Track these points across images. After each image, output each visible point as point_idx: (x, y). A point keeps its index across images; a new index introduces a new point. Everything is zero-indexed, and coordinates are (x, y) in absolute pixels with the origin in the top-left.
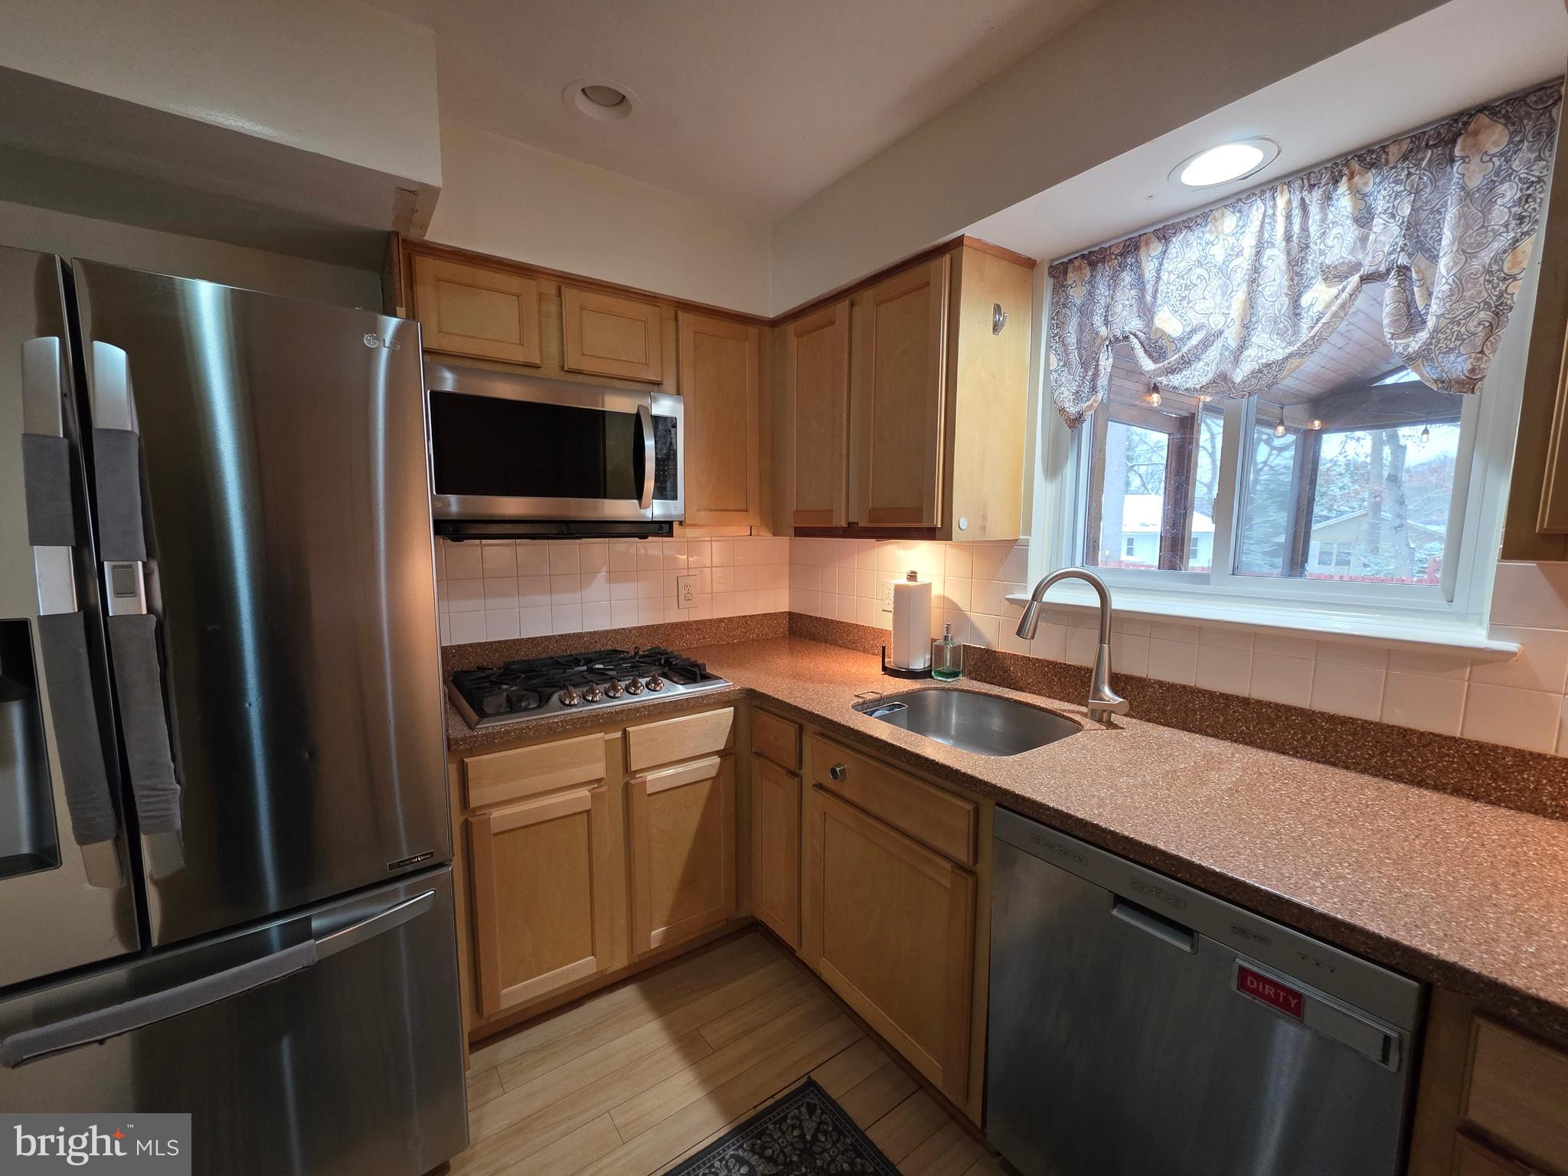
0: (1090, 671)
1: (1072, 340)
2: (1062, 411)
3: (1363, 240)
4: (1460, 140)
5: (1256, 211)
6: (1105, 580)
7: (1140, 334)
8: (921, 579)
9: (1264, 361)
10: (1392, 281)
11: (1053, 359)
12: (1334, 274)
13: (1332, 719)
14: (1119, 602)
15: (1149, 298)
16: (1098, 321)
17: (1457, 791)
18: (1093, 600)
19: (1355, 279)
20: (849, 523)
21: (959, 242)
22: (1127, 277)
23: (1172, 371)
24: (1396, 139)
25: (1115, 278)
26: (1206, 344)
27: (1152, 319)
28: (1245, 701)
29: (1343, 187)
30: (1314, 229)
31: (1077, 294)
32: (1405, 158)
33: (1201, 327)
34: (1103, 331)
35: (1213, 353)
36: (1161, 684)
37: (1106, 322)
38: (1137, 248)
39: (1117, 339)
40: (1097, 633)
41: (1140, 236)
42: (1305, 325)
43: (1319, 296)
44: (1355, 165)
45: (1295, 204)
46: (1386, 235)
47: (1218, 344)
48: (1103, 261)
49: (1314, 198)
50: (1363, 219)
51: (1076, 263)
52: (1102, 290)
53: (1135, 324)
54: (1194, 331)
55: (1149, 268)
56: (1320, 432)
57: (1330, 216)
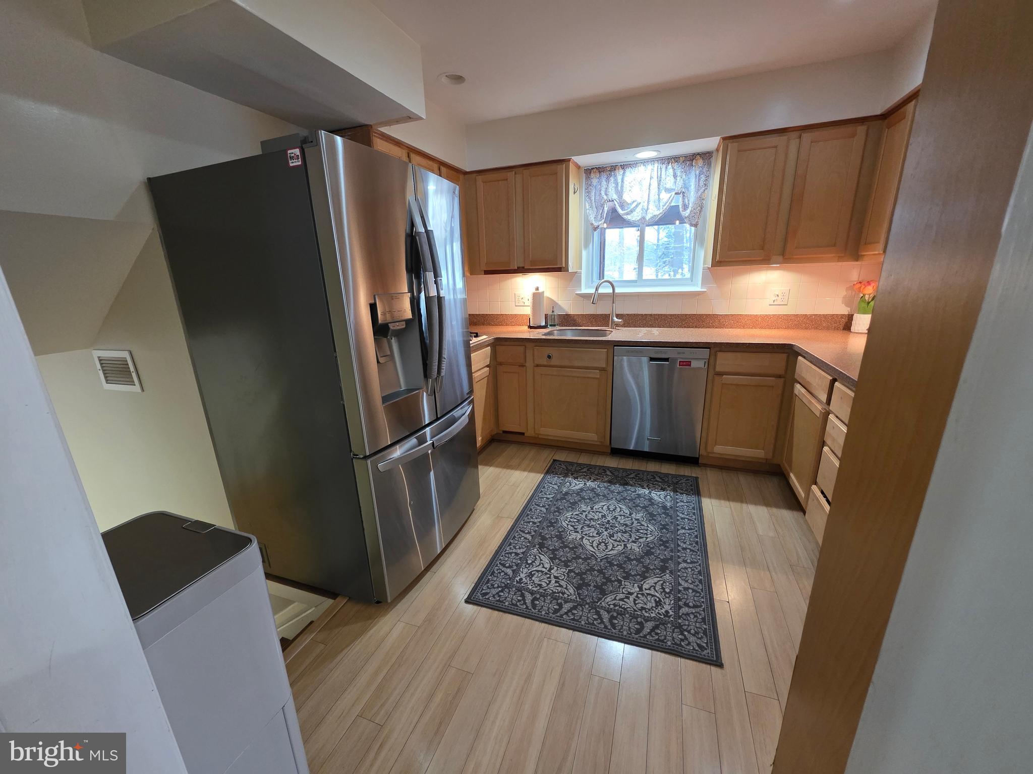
0: (610, 315)
1: (593, 198)
2: (592, 224)
3: (675, 182)
4: (694, 161)
5: (650, 167)
6: (615, 284)
7: (617, 200)
8: (540, 290)
9: (654, 214)
10: (681, 195)
11: (587, 204)
12: (668, 190)
13: (671, 315)
14: (617, 290)
15: (619, 188)
16: (603, 193)
17: (696, 327)
18: (610, 290)
19: (674, 193)
20: (518, 267)
21: (569, 160)
22: (612, 179)
23: (627, 214)
24: (681, 156)
25: (608, 180)
26: (637, 206)
27: (622, 196)
28: (651, 315)
29: (670, 166)
30: (663, 176)
31: (595, 181)
32: (683, 162)
33: (636, 201)
34: (605, 197)
35: (639, 209)
36: (628, 315)
37: (606, 195)
38: (615, 170)
39: (610, 201)
40: (611, 302)
41: (616, 166)
42: (661, 204)
43: (665, 196)
44: (673, 160)
45: (659, 168)
46: (680, 182)
47: (640, 206)
48: (603, 171)
49: (664, 166)
50: (675, 176)
51: (595, 170)
52: (604, 183)
53: (615, 197)
54: (633, 202)
55: (619, 178)
56: (605, 229)
57: (667, 174)
